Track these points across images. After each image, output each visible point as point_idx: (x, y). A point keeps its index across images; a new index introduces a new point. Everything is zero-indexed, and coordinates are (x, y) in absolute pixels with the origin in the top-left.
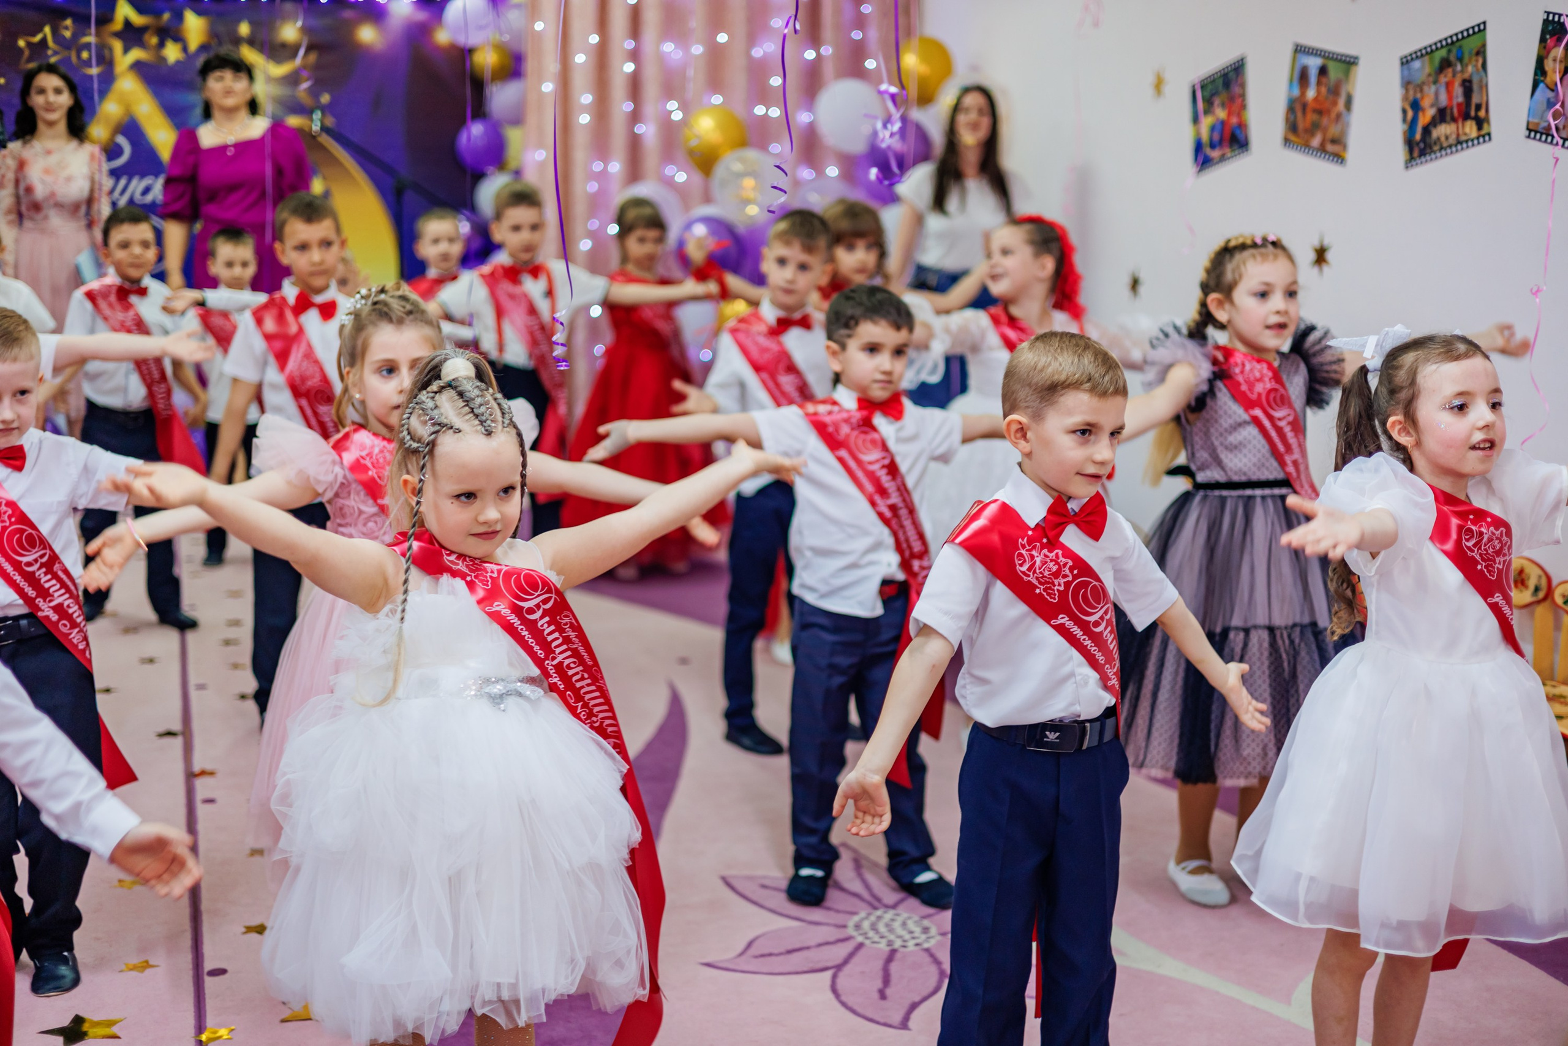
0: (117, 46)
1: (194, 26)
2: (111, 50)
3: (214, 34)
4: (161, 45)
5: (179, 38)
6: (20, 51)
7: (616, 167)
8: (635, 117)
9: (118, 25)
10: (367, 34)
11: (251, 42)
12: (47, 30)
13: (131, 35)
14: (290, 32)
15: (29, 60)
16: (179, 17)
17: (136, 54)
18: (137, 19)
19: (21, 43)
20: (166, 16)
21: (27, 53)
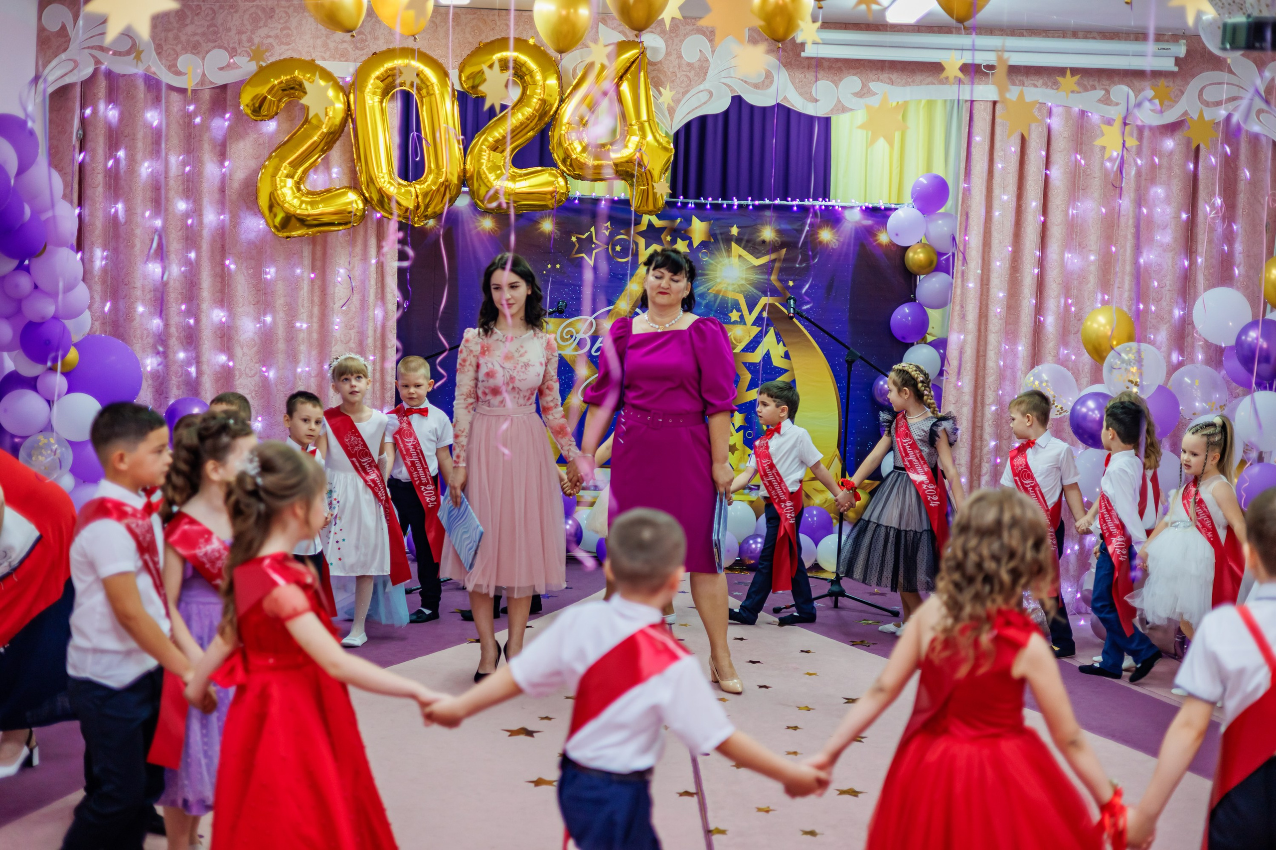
0: (642, 242)
1: (699, 229)
2: (637, 244)
3: (712, 234)
4: (674, 241)
5: (687, 238)
6: (573, 244)
7: (1022, 348)
8: (1039, 309)
9: (643, 227)
10: (826, 235)
11: (739, 241)
12: (593, 229)
13: (652, 234)
14: (768, 233)
15: (579, 251)
16: (689, 221)
17: (656, 247)
18: (657, 223)
19: (574, 239)
20: (679, 220)
21: (577, 246)
